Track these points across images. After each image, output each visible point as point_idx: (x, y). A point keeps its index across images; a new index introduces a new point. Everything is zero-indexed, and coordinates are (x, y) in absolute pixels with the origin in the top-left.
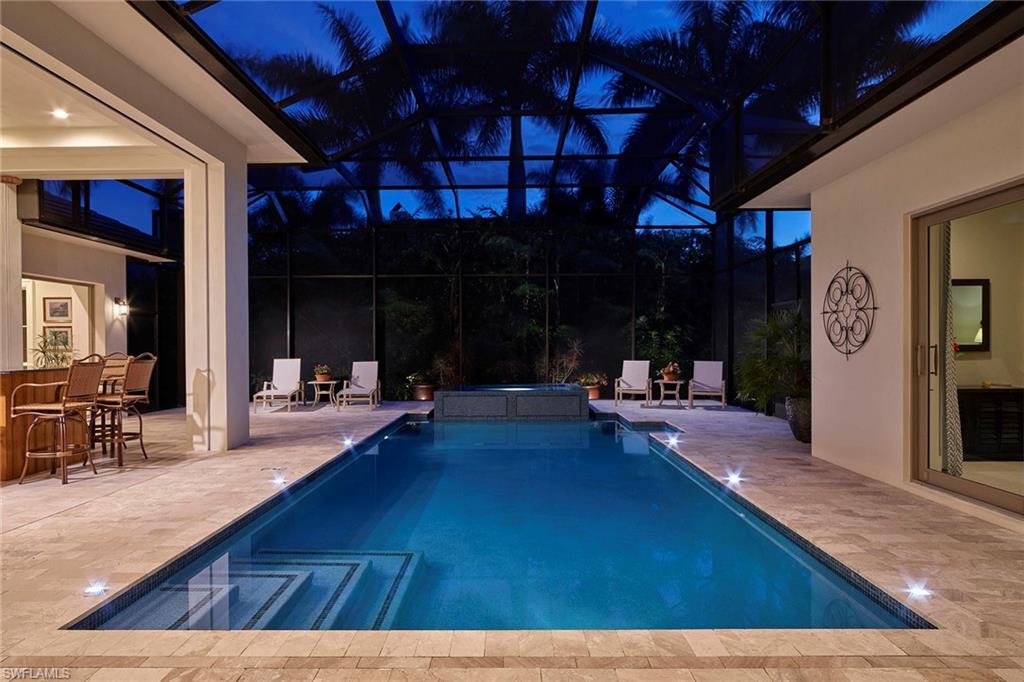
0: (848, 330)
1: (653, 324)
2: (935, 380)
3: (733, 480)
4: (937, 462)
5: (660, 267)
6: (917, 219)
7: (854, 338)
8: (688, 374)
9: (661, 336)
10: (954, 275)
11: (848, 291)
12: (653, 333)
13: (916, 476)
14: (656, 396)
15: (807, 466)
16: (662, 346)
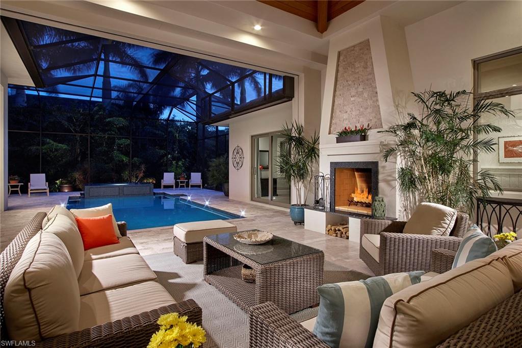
0: (238, 163)
1: (174, 158)
2: (256, 176)
3: (207, 203)
4: (256, 196)
5: (176, 136)
6: (252, 137)
7: (239, 165)
8: (189, 177)
9: (177, 163)
10: (260, 149)
11: (238, 153)
12: (174, 162)
13: (252, 200)
14: (177, 186)
15: (228, 201)
16: (177, 167)
